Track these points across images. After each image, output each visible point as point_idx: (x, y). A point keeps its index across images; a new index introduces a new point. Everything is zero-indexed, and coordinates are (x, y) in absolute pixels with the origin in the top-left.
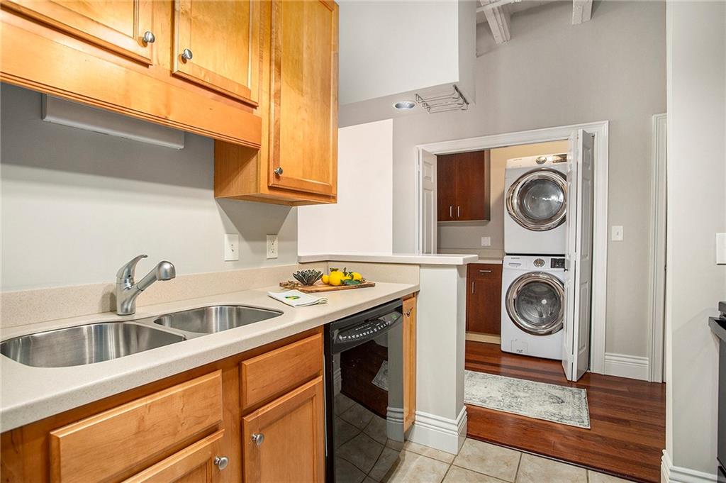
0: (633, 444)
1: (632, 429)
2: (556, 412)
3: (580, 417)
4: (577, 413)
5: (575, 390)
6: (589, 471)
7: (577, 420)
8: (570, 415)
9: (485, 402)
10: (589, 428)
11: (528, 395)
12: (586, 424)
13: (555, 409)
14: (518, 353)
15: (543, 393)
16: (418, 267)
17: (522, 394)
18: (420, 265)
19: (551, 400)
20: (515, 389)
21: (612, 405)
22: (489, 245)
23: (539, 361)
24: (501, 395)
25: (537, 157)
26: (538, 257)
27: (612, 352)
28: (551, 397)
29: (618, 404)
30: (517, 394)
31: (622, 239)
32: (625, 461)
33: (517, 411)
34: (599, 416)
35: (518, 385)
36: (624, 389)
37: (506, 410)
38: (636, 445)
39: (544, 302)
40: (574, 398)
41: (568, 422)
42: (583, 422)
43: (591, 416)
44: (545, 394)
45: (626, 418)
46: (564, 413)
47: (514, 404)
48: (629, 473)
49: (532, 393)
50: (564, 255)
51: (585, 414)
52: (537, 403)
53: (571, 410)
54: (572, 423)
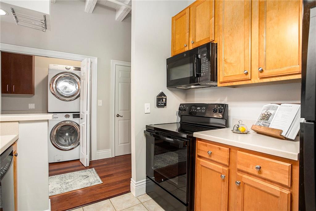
0: (117, 182)
1: (115, 177)
2: (88, 182)
3: (97, 180)
4: (96, 179)
5: (90, 170)
6: (110, 199)
7: (97, 182)
8: (94, 181)
9: (53, 192)
10: (102, 182)
11: (72, 180)
12: (101, 182)
13: (87, 181)
14: (58, 161)
15: (79, 176)
16: (18, 123)
17: (69, 180)
18: (19, 122)
19: (83, 178)
20: (65, 179)
21: (105, 171)
22: (34, 108)
23: (69, 162)
24: (59, 185)
25: (65, 66)
26: (67, 114)
27: (99, 150)
28: (83, 176)
29: (106, 169)
30: (67, 181)
31: (101, 105)
32: (118, 189)
33: (71, 189)
34: (103, 176)
35: (65, 177)
36: (105, 163)
37: (66, 191)
38: (118, 181)
39: (67, 134)
40: (91, 173)
41: (94, 184)
42: (99, 181)
43: (101, 178)
44: (80, 176)
45: (111, 173)
46: (91, 181)
47: (68, 187)
48: (121, 192)
49: (74, 178)
50: (79, 112)
51: (98, 178)
52: (78, 181)
53: (93, 179)
54: (96, 184)
